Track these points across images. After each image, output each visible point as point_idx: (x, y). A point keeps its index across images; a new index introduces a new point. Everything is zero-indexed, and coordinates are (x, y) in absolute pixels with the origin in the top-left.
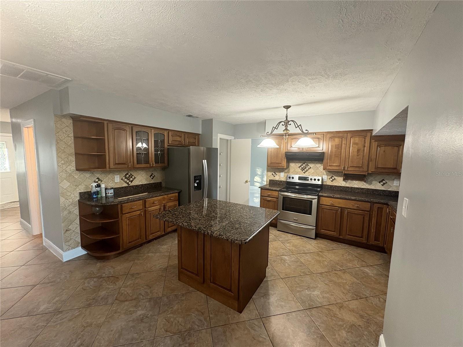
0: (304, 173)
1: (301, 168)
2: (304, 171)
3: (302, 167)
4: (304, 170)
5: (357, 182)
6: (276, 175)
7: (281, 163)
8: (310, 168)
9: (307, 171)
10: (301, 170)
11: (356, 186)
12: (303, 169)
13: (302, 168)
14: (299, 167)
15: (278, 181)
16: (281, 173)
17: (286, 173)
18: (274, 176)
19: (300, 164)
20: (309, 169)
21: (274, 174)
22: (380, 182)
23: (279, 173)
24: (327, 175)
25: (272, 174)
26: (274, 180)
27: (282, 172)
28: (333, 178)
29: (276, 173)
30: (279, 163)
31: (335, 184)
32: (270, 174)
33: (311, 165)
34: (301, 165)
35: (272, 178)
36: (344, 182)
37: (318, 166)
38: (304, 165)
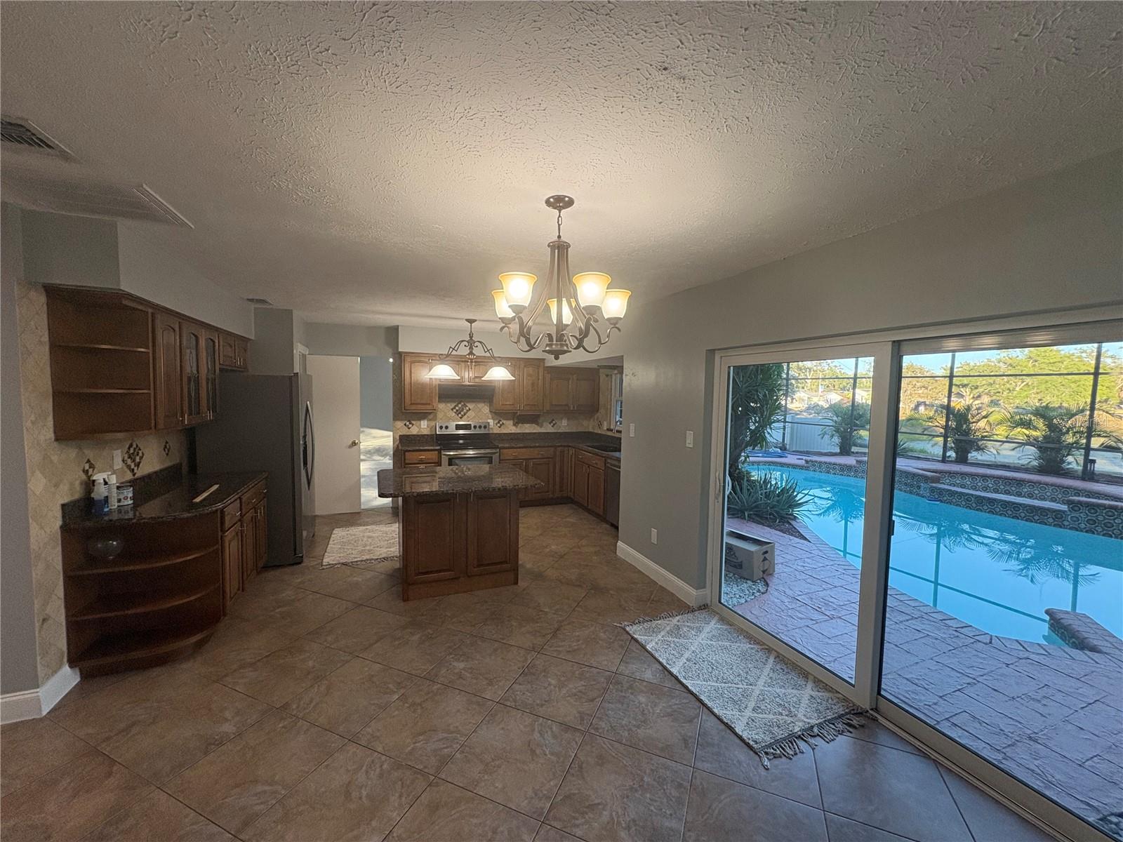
0: (461, 418)
1: (455, 410)
2: (460, 415)
3: (457, 408)
4: (460, 413)
5: (528, 425)
6: (413, 425)
7: (429, 404)
8: (470, 409)
9: (465, 415)
10: (454, 414)
11: (527, 431)
12: (458, 413)
13: (457, 410)
14: (452, 409)
15: (418, 435)
16: (422, 422)
17: (430, 420)
18: (409, 428)
19: (453, 405)
20: (467, 411)
21: (408, 423)
22: (550, 423)
23: (419, 422)
24: (493, 418)
25: (405, 425)
26: (409, 435)
27: (424, 419)
28: (501, 423)
29: (413, 422)
30: (426, 404)
31: (504, 431)
32: (400, 424)
33: (470, 406)
34: (456, 406)
35: (405, 431)
36: (514, 428)
37: (480, 405)
38: (460, 406)
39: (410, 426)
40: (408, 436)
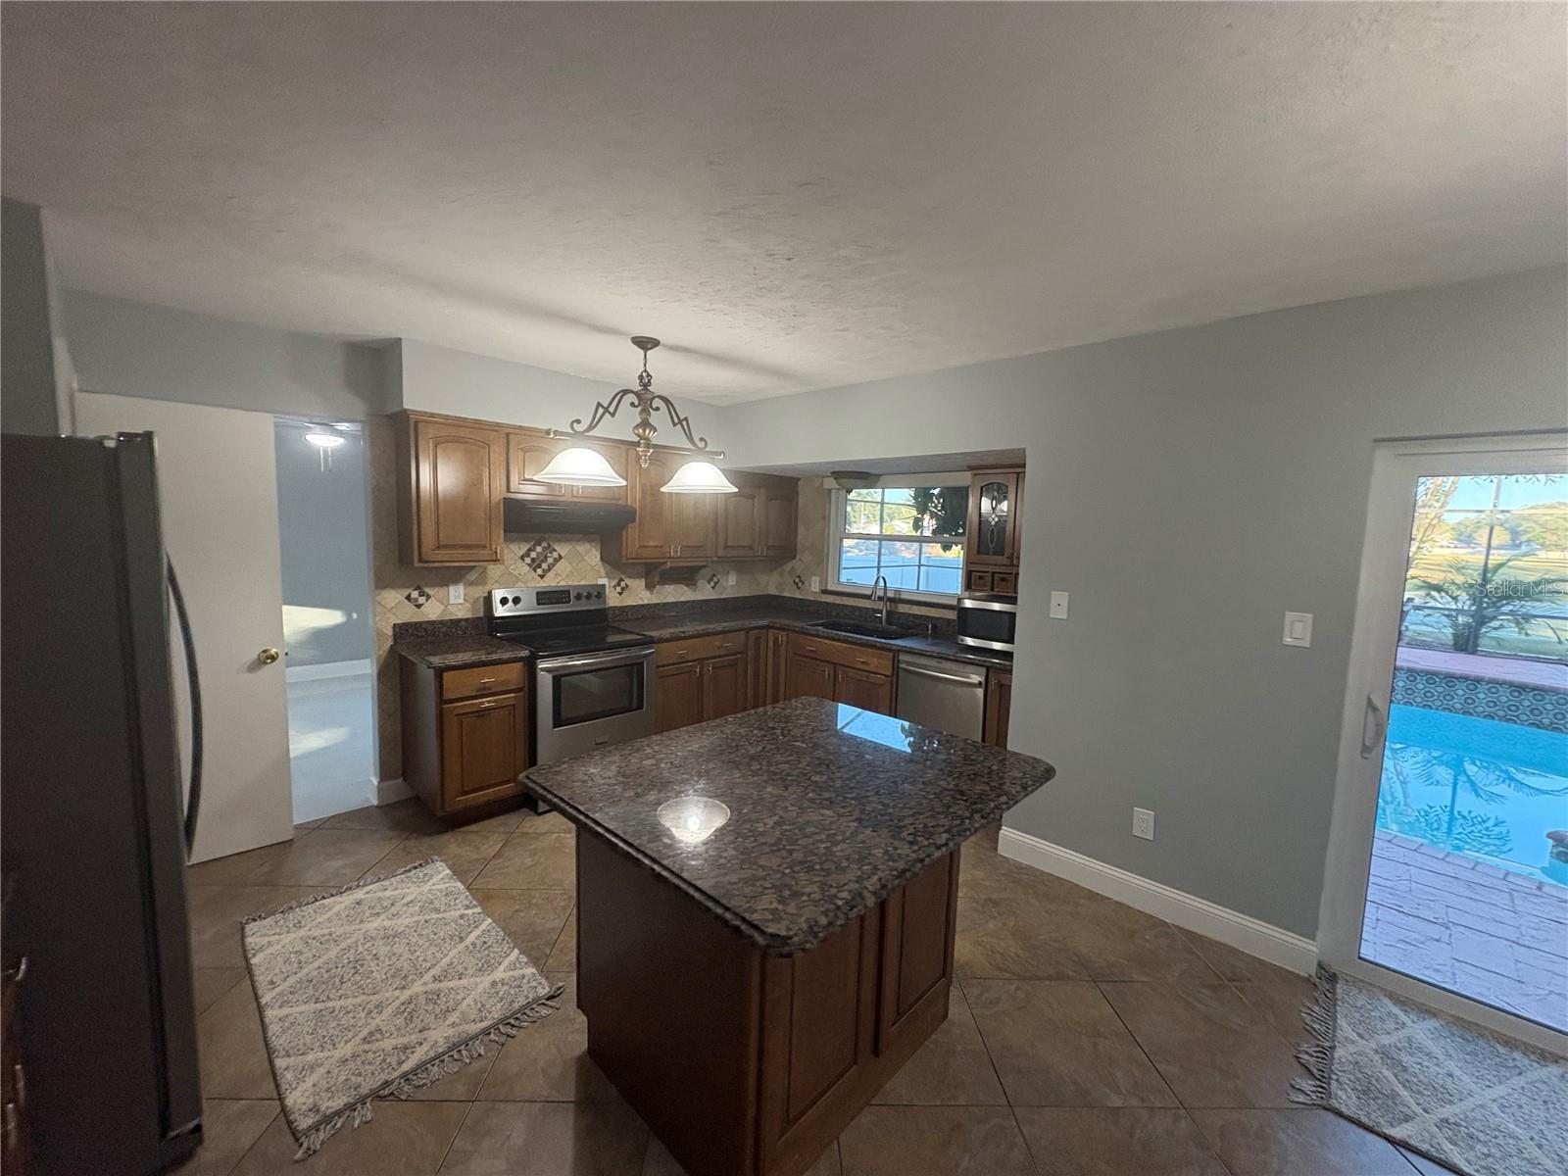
0: (542, 577)
1: (528, 560)
2: (539, 571)
3: (533, 555)
4: (539, 566)
5: (673, 586)
6: (428, 597)
7: (484, 547)
8: (560, 557)
9: (550, 569)
10: (528, 568)
11: (671, 599)
12: (535, 565)
13: (533, 560)
14: (522, 558)
15: (442, 623)
16: (452, 589)
17: (472, 584)
18: (419, 606)
19: (525, 547)
20: (556, 560)
21: (415, 594)
23: (443, 590)
24: (608, 576)
25: (408, 598)
26: (421, 623)
27: (455, 582)
28: (623, 584)
29: (427, 590)
30: (471, 547)
31: (629, 600)
32: (394, 596)
33: (562, 549)
34: (530, 550)
35: (407, 614)
36: (648, 593)
37: (583, 548)
38: (539, 549)
39: (422, 600)
40: (417, 626)
